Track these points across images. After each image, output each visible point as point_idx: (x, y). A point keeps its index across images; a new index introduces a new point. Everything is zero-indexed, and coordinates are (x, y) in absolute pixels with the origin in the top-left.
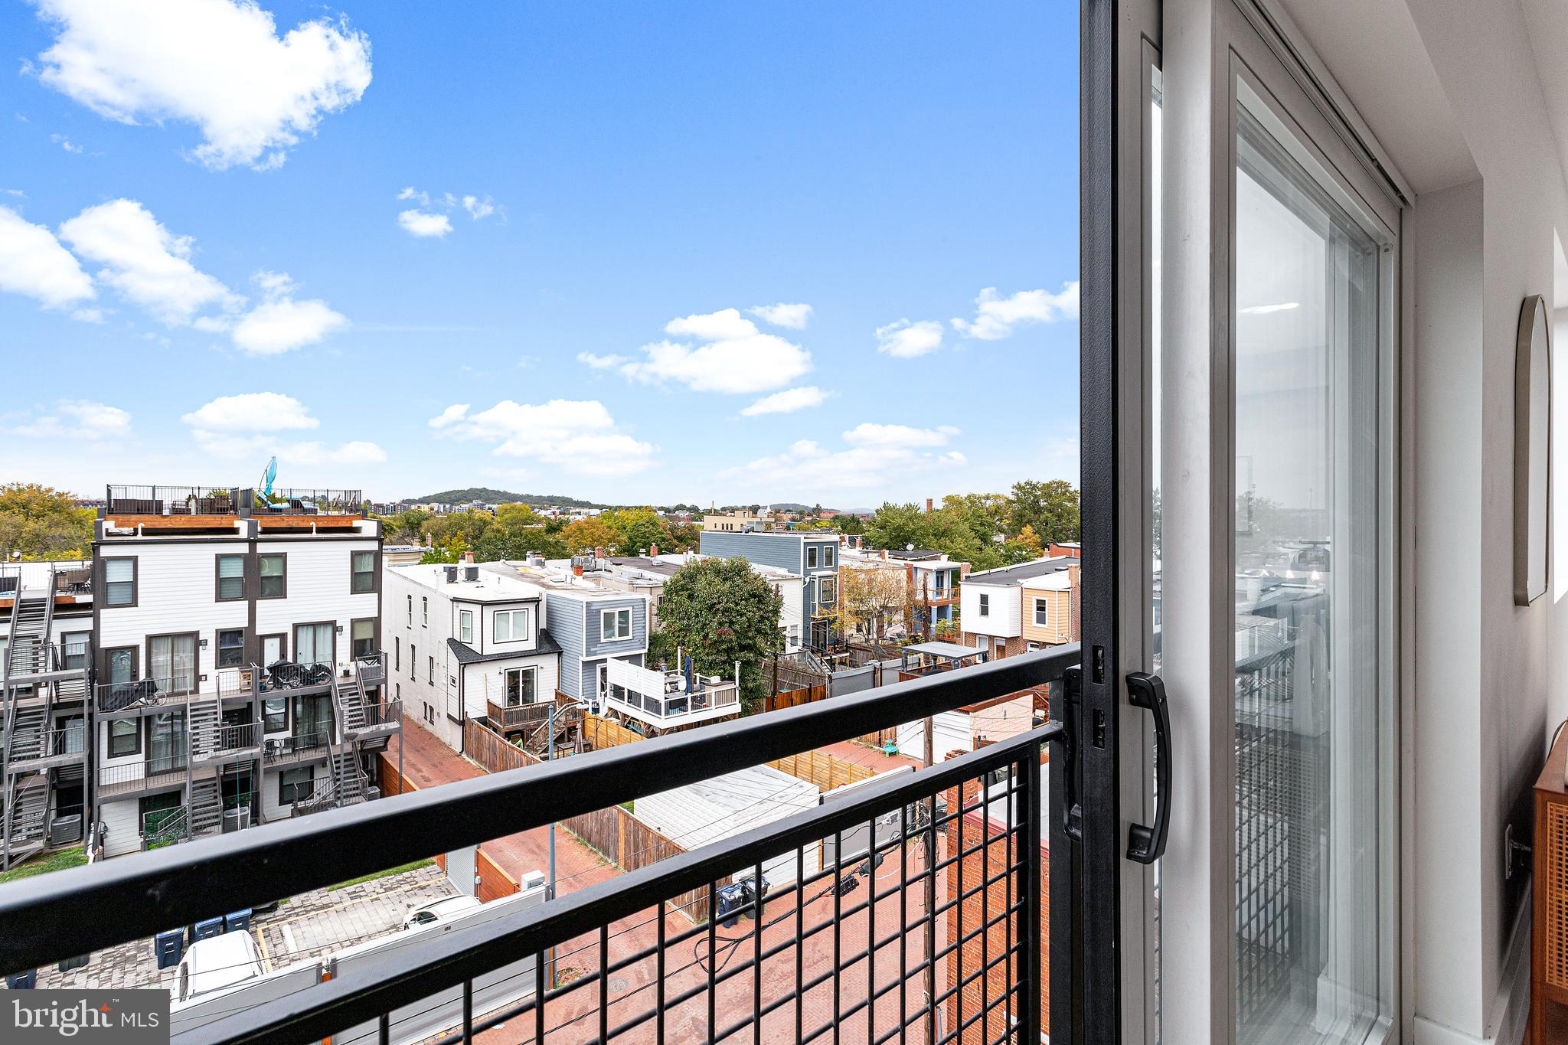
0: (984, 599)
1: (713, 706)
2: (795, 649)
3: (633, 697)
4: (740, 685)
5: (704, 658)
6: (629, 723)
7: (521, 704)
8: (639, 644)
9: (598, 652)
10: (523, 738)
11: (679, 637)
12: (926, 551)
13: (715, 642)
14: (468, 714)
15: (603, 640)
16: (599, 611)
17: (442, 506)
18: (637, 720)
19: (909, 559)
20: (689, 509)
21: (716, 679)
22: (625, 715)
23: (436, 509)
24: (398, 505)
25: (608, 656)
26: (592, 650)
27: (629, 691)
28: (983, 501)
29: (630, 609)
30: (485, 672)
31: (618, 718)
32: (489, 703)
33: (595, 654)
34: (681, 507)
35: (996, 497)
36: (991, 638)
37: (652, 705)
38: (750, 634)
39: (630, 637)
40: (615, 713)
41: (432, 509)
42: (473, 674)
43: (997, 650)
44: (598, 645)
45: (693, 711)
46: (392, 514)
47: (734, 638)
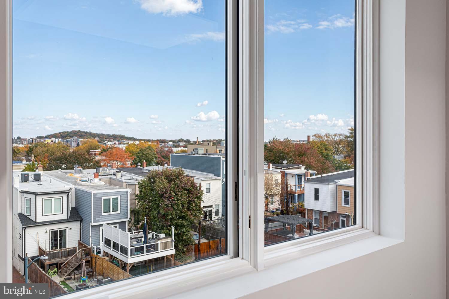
0: (317, 191)
1: (159, 251)
2: (217, 217)
3: (116, 246)
4: (175, 239)
5: (158, 224)
6: (114, 260)
7: (59, 249)
8: (124, 215)
9: (100, 220)
10: (57, 267)
11: (145, 212)
12: (293, 164)
13: (164, 215)
14: (28, 254)
15: (103, 214)
16: (100, 198)
17: (57, 140)
18: (117, 258)
19: (283, 169)
20: (185, 141)
21: (162, 235)
22: (111, 256)
23: (54, 141)
24: (34, 139)
25: (104, 223)
26: (97, 219)
27: (113, 242)
28: (333, 137)
29: (119, 197)
30: (38, 231)
31: (108, 256)
32: (40, 248)
33: (98, 221)
34: (181, 140)
35: (340, 135)
36: (321, 212)
37: (124, 250)
38: (183, 210)
39: (119, 212)
40: (106, 254)
41: (52, 141)
42: (31, 233)
43: (324, 219)
44: (100, 217)
45: (147, 254)
46: (30, 144)
47: (174, 213)
